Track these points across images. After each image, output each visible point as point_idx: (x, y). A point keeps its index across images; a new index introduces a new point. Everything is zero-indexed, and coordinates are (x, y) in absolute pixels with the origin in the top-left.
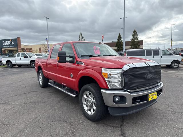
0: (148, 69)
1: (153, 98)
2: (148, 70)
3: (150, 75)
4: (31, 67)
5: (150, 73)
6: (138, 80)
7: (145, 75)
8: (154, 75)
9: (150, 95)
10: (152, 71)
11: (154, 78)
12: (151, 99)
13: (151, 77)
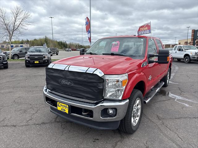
0: (63, 73)
1: (65, 110)
2: (63, 75)
3: (66, 82)
4: (183, 62)
5: (65, 78)
6: (53, 82)
7: (60, 79)
8: (75, 83)
9: (59, 103)
10: (69, 77)
11: (72, 88)
12: (62, 109)
13: (67, 84)
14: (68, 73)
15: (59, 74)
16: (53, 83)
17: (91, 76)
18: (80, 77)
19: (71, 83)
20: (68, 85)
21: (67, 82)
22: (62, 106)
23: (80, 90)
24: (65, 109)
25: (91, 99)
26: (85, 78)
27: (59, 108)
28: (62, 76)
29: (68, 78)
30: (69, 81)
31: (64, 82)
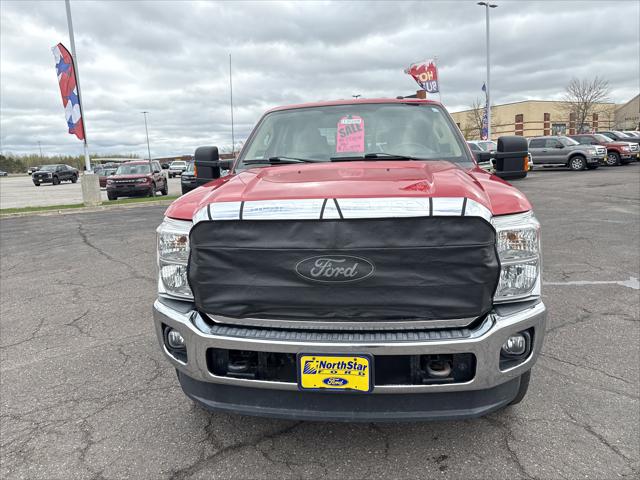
0: (318, 232)
1: (345, 382)
2: (319, 240)
3: (335, 265)
5: (333, 252)
6: (251, 278)
7: (298, 259)
8: (380, 266)
9: (310, 358)
10: (352, 245)
11: (369, 285)
12: (326, 381)
13: (341, 277)
14: (347, 230)
15: (291, 238)
16: (253, 283)
17: (458, 228)
18: (407, 235)
19: (363, 269)
20: (349, 278)
21: (340, 265)
22: (330, 366)
23: (408, 290)
24: (345, 377)
25: (455, 315)
26: (430, 239)
27: (310, 381)
28: (311, 245)
29: (347, 247)
30: (351, 261)
31: (323, 267)
